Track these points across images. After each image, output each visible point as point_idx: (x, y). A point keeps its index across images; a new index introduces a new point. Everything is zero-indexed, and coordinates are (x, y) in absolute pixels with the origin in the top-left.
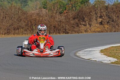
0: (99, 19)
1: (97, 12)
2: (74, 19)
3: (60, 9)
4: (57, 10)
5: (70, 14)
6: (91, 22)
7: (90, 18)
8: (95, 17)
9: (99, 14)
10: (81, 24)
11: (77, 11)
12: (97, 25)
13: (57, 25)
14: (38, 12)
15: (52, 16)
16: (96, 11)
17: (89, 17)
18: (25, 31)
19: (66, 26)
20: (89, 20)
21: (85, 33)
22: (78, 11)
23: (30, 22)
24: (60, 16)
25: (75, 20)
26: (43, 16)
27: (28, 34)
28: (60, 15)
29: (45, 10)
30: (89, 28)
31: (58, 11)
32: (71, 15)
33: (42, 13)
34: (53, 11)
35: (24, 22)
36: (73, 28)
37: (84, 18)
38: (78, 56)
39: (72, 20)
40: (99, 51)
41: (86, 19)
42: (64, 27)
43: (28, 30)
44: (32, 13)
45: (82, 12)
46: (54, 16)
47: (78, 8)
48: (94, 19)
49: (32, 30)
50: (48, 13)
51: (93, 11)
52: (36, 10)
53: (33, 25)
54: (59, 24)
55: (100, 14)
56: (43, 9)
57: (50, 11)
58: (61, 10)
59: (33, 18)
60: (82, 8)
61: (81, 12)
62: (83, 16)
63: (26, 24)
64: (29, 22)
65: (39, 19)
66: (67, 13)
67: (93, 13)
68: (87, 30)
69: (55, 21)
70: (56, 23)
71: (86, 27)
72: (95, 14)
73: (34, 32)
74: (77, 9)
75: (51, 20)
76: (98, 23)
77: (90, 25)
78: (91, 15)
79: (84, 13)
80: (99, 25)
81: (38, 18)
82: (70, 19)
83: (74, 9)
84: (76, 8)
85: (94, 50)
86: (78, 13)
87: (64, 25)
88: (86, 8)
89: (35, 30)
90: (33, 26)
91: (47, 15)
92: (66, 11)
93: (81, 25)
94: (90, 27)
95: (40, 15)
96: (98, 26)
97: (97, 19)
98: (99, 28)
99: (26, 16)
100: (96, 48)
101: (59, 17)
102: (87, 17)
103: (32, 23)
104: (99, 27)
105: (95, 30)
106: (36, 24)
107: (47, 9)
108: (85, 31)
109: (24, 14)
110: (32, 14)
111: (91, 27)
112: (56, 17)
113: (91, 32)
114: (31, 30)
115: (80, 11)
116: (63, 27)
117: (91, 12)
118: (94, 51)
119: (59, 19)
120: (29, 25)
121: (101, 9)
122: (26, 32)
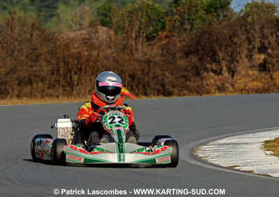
0: (257, 56)
1: (253, 36)
2: (187, 54)
3: (147, 26)
4: (140, 28)
5: (176, 40)
6: (235, 63)
7: (232, 54)
8: (246, 51)
9: (258, 40)
10: (206, 70)
11: (194, 31)
12: (251, 73)
13: (139, 73)
14: (87, 36)
15: (125, 47)
16: (248, 33)
17: (229, 49)
18: (49, 88)
19: (164, 75)
20: (229, 59)
21: (219, 95)
22: (197, 32)
23: (64, 62)
24: (149, 45)
25: (188, 59)
26: (99, 46)
27: (58, 97)
28: (147, 44)
29: (105, 28)
30: (230, 81)
31: (142, 31)
32: (179, 45)
33: (98, 39)
34: (127, 32)
35: (48, 62)
36: (184, 79)
37: (215, 53)
38: (200, 159)
39: (180, 59)
40: (259, 145)
41: (220, 54)
42: (160, 78)
43: (57, 86)
44: (69, 38)
45: (210, 35)
46: (131, 45)
47: (198, 24)
48: (243, 56)
49: (69, 85)
50: (113, 38)
51: (240, 33)
52: (82, 29)
53: (71, 71)
54: (144, 69)
55: (261, 42)
56: (99, 27)
57: (120, 32)
58: (151, 29)
59: (73, 51)
60: (210, 24)
61: (208, 36)
62: (212, 47)
63: (53, 70)
64: (62, 64)
65: (90, 55)
66: (167, 39)
67: (240, 39)
68: (223, 85)
69: (135, 60)
70: (137, 66)
71: (220, 76)
72: (247, 42)
73: (74, 92)
74: (195, 26)
75: (122, 59)
76: (254, 66)
77: (232, 72)
78: (235, 44)
79: (215, 38)
80: (256, 73)
81: (87, 51)
82: (174, 54)
83: (187, 26)
84: (192, 26)
85: (247, 140)
86: (199, 38)
87: (159, 72)
88: (220, 24)
89: (78, 84)
90: (73, 73)
91: (112, 44)
92: (165, 33)
93: (208, 72)
94: (233, 76)
95: (92, 44)
96: (253, 75)
97: (251, 56)
98: (257, 81)
99: (52, 45)
100: (251, 135)
101: (145, 50)
102: (222, 48)
103: (70, 66)
104: (257, 78)
105: (245, 86)
106: (81, 70)
107: (111, 28)
108: (219, 87)
109: (49, 41)
110: (69, 41)
111: (235, 78)
112: (137, 49)
113: (235, 91)
114: (66, 84)
115: (203, 34)
116: (158, 76)
117: (235, 35)
118: (247, 144)
119: (145, 54)
120: (61, 72)
121: (262, 29)
122: (51, 91)
